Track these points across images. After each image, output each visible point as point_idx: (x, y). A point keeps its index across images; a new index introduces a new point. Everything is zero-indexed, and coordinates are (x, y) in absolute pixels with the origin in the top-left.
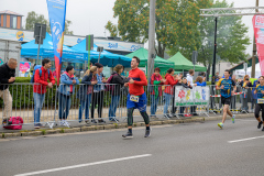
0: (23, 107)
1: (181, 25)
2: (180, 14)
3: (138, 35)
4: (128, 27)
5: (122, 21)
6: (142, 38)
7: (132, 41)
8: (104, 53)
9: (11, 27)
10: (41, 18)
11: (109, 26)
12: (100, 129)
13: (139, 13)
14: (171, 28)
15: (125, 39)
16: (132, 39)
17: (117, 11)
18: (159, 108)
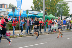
0: (9, 30)
1: (51, 6)
2: (51, 3)
3: (39, 9)
4: (37, 7)
5: (35, 6)
6: (40, 10)
7: (38, 11)
8: (31, 15)
9: (5, 8)
10: (13, 5)
11: (31, 7)
12: (31, 35)
13: (40, 3)
14: (48, 7)
15: (36, 11)
16: (38, 10)
17: (34, 3)
18: (47, 29)
